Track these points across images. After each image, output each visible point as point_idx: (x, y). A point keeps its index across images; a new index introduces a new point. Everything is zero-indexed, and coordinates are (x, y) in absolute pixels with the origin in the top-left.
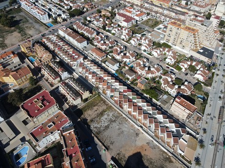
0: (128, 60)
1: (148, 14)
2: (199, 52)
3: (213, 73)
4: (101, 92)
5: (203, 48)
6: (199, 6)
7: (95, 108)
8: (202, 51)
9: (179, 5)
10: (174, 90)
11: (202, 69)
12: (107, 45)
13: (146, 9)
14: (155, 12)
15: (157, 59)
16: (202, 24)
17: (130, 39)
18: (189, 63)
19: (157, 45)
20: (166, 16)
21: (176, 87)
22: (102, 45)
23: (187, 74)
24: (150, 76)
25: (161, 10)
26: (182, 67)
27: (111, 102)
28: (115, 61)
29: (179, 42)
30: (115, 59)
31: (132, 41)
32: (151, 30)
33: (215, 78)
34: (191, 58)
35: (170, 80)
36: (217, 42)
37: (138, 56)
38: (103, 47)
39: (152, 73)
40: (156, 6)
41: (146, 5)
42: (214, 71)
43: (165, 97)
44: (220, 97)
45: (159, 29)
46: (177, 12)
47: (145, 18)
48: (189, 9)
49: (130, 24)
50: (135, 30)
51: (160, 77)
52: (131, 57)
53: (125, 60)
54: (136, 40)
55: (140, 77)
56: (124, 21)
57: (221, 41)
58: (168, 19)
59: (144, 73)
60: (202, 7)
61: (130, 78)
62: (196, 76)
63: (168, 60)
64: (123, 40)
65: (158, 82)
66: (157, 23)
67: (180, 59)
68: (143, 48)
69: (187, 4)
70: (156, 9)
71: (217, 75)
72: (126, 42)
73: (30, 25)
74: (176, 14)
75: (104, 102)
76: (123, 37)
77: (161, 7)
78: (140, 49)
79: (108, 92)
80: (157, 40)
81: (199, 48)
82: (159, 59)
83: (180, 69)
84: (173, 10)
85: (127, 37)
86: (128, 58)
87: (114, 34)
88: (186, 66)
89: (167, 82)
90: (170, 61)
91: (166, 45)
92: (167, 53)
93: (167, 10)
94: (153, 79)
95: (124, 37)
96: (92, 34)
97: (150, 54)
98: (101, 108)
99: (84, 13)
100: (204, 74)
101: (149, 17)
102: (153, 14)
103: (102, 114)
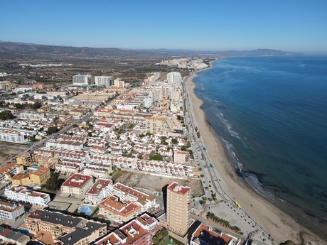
0: (126, 148)
1: (122, 121)
2: (174, 132)
3: (189, 142)
4: (120, 167)
5: (175, 130)
6: (158, 110)
7: (122, 176)
9: (143, 112)
11: (181, 139)
12: (103, 143)
15: (147, 143)
16: (168, 116)
17: (118, 137)
19: (142, 136)
20: (137, 119)
21: (171, 150)
22: (99, 144)
24: (149, 151)
25: (130, 117)
27: (132, 170)
28: (118, 150)
31: (121, 138)
37: (133, 144)
38: (101, 145)
41: (115, 116)
45: (137, 128)
47: (121, 124)
49: (112, 129)
50: (119, 131)
52: (128, 145)
53: (124, 148)
54: (125, 136)
55: (142, 154)
56: (105, 127)
57: (184, 126)
59: (144, 150)
62: (179, 144)
66: (132, 126)
67: (163, 139)
68: (133, 139)
69: (147, 111)
70: (126, 117)
72: (117, 139)
75: (126, 172)
76: (111, 137)
77: (130, 115)
79: (125, 166)
81: (172, 130)
83: (167, 144)
84: (140, 116)
85: (115, 136)
86: (126, 146)
87: (102, 137)
88: (170, 141)
89: (162, 150)
90: (157, 141)
93: (135, 116)
96: (83, 140)
97: (141, 142)
98: (127, 175)
99: (59, 130)
100: (183, 142)
101: (123, 123)
102: (126, 120)
103: (129, 177)
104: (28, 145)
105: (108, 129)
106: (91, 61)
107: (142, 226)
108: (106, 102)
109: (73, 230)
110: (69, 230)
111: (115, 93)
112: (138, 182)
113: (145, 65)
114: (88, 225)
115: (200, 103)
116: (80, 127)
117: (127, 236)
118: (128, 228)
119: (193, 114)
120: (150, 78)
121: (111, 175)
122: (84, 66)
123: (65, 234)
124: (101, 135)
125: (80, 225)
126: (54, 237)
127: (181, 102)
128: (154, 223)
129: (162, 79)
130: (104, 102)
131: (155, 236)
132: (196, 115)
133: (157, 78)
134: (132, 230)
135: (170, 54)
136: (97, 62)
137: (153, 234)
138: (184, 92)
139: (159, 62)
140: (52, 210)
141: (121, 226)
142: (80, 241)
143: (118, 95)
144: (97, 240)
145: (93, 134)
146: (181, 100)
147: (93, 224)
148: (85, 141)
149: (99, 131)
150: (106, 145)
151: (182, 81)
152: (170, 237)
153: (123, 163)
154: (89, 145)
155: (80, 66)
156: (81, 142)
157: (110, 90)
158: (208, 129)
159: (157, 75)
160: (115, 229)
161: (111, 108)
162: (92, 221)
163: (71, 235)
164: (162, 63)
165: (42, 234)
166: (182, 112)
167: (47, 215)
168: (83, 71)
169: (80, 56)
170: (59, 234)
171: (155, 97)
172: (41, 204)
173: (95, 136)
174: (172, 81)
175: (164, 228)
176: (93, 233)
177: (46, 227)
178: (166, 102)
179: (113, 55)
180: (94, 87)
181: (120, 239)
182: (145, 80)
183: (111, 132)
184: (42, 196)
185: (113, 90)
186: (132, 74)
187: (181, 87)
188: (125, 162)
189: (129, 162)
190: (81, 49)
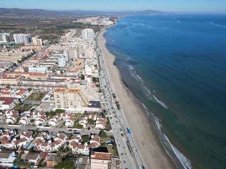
0: (24, 143)
1: (30, 90)
2: (89, 106)
3: (108, 118)
5: (91, 102)
6: (72, 72)
8: (91, 104)
9: (56, 75)
10: (85, 148)
11: (98, 119)
13: (25, 85)
14: (35, 86)
15: (56, 127)
16: (81, 84)
17: (18, 120)
18: (86, 118)
20: (48, 86)
21: (86, 144)
23: (89, 129)
24: (56, 147)
25: (41, 83)
26: (82, 124)
29: (69, 104)
30: (7, 149)
31: (22, 121)
32: (38, 103)
33: (111, 121)
34: (86, 113)
35: (77, 141)
36: (97, 93)
37: (35, 133)
39: (58, 143)
40: (34, 81)
41: (24, 82)
42: (107, 116)
43: (81, 160)
44: (122, 135)
45: (46, 99)
46: (56, 81)
48: (65, 76)
49: (13, 105)
51: (68, 143)
52: (27, 138)
53: (20, 144)
54: (26, 118)
55: (46, 154)
56: (3, 104)
57: (100, 91)
58: (51, 88)
59: (48, 147)
60: (74, 72)
61: (35, 161)
62: (97, 126)
63: (67, 124)
64: (10, 123)
65: (68, 149)
66: (42, 95)
67: (77, 118)
68: (37, 123)
69: (62, 72)
70: (36, 83)
71: (111, 118)
72: (15, 124)
74: (56, 82)
76: (8, 121)
77: (40, 81)
78: (34, 125)
80: (49, 110)
81: (87, 103)
82: (58, 126)
83: (81, 127)
84: (52, 80)
85: (14, 118)
86: (24, 140)
88: (85, 122)
89: (75, 145)
91: (59, 111)
92: (64, 117)
93: (47, 81)
94: (61, 149)
95: (10, 121)
97: (47, 126)
100: (102, 122)
101: (31, 92)
102: (35, 88)
106: (18, 20)
108: (20, 62)
111: (31, 51)
113: (65, 23)
115: (112, 58)
119: (108, 72)
120: (67, 35)
122: (11, 24)
127: (95, 59)
129: (78, 35)
130: (16, 62)
132: (111, 74)
133: (73, 34)
135: (84, 14)
136: (24, 20)
138: (97, 47)
139: (76, 20)
143: (35, 53)
146: (95, 56)
151: (95, 36)
155: (7, 24)
157: (27, 48)
158: (126, 94)
159: (74, 31)
161: (22, 70)
164: (78, 21)
166: (97, 71)
168: (8, 29)
169: (10, 15)
171: (70, 55)
174: (86, 37)
178: (80, 61)
179: (39, 15)
180: (12, 45)
182: (62, 37)
185: (31, 47)
186: (53, 30)
187: (94, 42)
190: (12, 9)
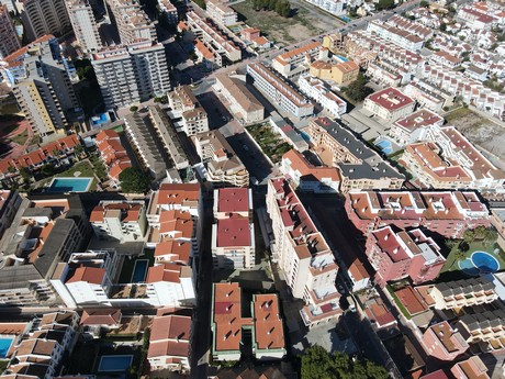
4: (468, 103)
7: (465, 119)
12: (459, 49)
22: (452, 49)
27: (488, 115)
28: (480, 71)
38: (453, 53)
73: (314, 17)
75: (476, 114)
79: (479, 103)
96: (427, 33)
98: (474, 120)
99: (395, 6)
103: (477, 125)
104: (344, 20)
105: (481, 25)
107: (458, 206)
109: (360, 162)
110: (354, 161)
112: (490, 139)
114: (380, 165)
116: (432, 8)
117: (427, 206)
118: (435, 199)
121: (446, 109)
123: (347, 162)
124: (462, 33)
125: (370, 161)
126: (334, 159)
128: (482, 213)
131: (473, 230)
134: (439, 204)
137: (470, 226)
140: (343, 125)
141: (425, 190)
142: (363, 180)
144: (383, 190)
145: (449, 28)
147: (387, 169)
148: (430, 36)
149: (462, 24)
150: (464, 54)
152: (497, 246)
153: (478, 96)
154: (434, 46)
156: (422, 37)
160: (414, 190)
162: (388, 163)
163: (355, 167)
165: (323, 150)
167: (337, 129)
170: (341, 159)
172: (334, 112)
173: (450, 33)
175: (495, 229)
176: (382, 179)
177: (330, 143)
181: (415, 205)
183: (484, 32)
184: (338, 102)
188: (483, 96)
189: (491, 100)
